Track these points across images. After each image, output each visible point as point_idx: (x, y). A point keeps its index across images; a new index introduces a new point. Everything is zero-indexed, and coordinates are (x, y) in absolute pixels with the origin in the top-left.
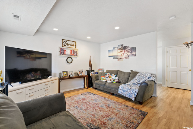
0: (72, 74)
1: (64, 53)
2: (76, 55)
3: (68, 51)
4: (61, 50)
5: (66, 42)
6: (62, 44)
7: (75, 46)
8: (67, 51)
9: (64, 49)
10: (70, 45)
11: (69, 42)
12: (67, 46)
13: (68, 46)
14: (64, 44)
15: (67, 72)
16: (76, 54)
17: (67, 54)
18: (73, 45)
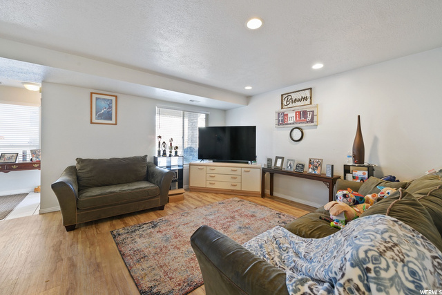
0: (290, 165)
1: (283, 121)
2: (312, 121)
3: (292, 115)
4: (279, 117)
5: (290, 97)
6: (282, 104)
7: (309, 100)
8: (289, 115)
9: (283, 113)
10: (299, 100)
11: (294, 96)
12: (291, 105)
13: (294, 105)
14: (285, 103)
15: (283, 158)
16: (312, 118)
17: (289, 122)
18: (305, 98)
